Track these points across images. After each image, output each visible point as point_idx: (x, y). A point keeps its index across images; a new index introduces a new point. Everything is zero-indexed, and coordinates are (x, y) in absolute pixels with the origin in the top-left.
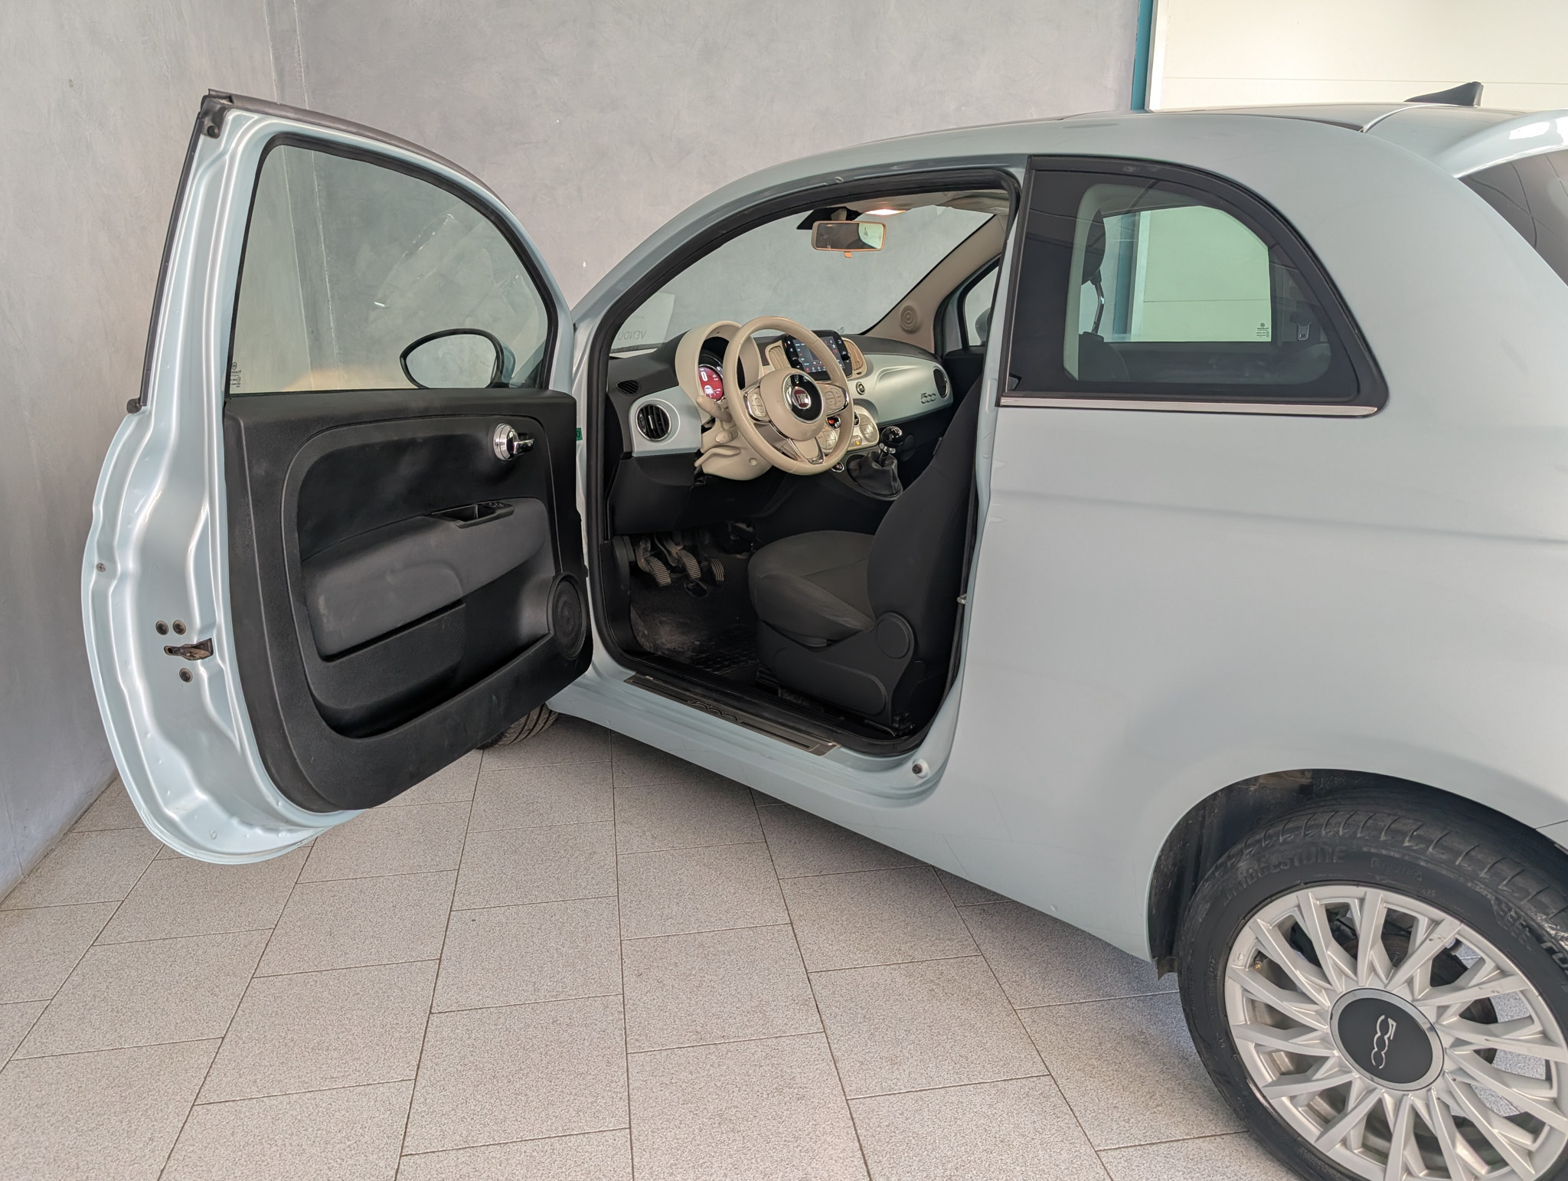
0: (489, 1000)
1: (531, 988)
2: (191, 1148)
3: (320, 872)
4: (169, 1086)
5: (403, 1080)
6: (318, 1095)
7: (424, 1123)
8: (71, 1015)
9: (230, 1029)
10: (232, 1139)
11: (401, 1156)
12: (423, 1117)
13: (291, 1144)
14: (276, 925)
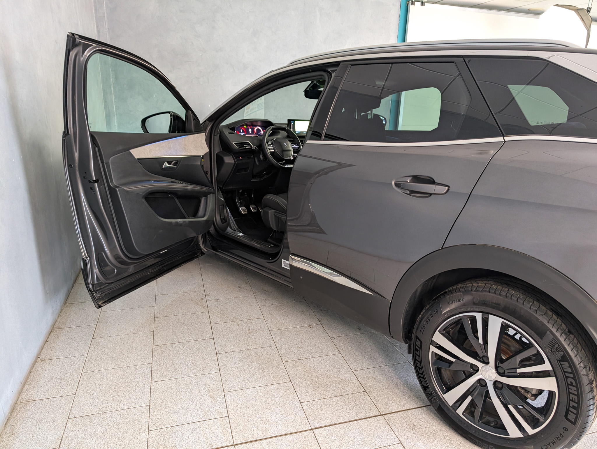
0: (234, 349)
1: (246, 345)
2: (157, 394)
3: (161, 314)
4: (140, 377)
5: (216, 372)
6: (191, 378)
7: (227, 383)
8: (96, 359)
9: (153, 361)
10: (168, 391)
11: (224, 392)
12: (226, 382)
13: (188, 391)
14: (154, 330)
